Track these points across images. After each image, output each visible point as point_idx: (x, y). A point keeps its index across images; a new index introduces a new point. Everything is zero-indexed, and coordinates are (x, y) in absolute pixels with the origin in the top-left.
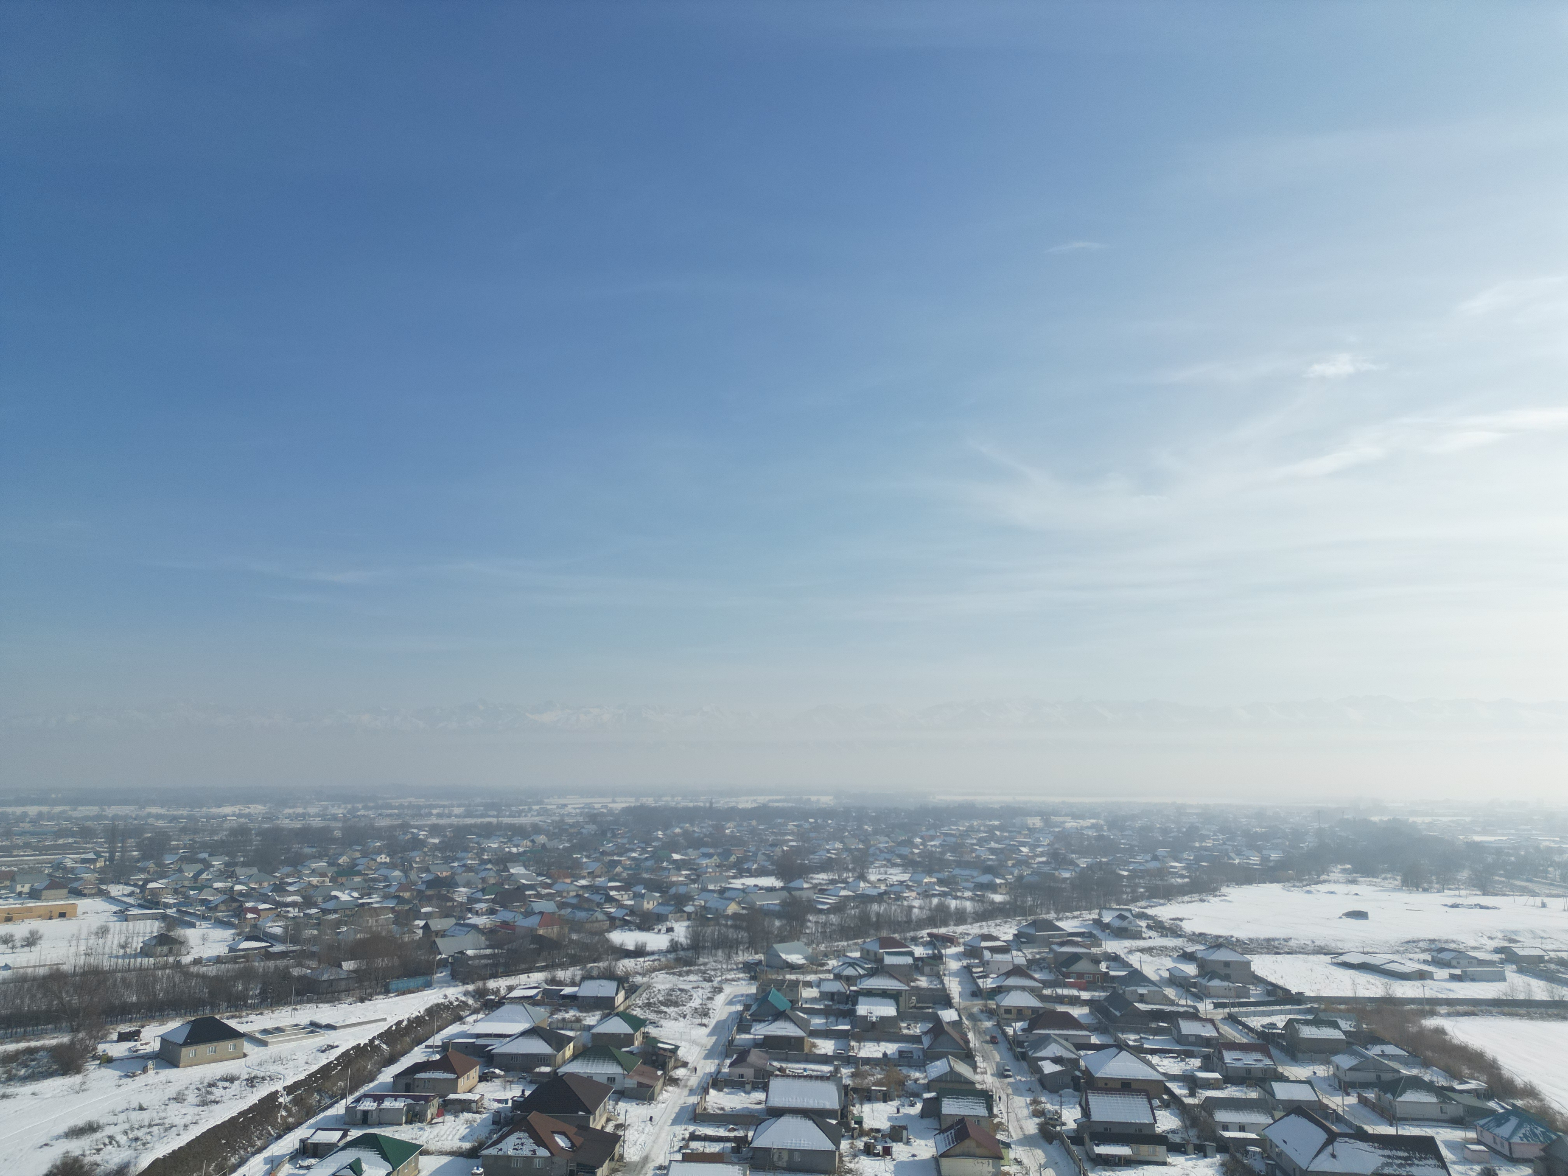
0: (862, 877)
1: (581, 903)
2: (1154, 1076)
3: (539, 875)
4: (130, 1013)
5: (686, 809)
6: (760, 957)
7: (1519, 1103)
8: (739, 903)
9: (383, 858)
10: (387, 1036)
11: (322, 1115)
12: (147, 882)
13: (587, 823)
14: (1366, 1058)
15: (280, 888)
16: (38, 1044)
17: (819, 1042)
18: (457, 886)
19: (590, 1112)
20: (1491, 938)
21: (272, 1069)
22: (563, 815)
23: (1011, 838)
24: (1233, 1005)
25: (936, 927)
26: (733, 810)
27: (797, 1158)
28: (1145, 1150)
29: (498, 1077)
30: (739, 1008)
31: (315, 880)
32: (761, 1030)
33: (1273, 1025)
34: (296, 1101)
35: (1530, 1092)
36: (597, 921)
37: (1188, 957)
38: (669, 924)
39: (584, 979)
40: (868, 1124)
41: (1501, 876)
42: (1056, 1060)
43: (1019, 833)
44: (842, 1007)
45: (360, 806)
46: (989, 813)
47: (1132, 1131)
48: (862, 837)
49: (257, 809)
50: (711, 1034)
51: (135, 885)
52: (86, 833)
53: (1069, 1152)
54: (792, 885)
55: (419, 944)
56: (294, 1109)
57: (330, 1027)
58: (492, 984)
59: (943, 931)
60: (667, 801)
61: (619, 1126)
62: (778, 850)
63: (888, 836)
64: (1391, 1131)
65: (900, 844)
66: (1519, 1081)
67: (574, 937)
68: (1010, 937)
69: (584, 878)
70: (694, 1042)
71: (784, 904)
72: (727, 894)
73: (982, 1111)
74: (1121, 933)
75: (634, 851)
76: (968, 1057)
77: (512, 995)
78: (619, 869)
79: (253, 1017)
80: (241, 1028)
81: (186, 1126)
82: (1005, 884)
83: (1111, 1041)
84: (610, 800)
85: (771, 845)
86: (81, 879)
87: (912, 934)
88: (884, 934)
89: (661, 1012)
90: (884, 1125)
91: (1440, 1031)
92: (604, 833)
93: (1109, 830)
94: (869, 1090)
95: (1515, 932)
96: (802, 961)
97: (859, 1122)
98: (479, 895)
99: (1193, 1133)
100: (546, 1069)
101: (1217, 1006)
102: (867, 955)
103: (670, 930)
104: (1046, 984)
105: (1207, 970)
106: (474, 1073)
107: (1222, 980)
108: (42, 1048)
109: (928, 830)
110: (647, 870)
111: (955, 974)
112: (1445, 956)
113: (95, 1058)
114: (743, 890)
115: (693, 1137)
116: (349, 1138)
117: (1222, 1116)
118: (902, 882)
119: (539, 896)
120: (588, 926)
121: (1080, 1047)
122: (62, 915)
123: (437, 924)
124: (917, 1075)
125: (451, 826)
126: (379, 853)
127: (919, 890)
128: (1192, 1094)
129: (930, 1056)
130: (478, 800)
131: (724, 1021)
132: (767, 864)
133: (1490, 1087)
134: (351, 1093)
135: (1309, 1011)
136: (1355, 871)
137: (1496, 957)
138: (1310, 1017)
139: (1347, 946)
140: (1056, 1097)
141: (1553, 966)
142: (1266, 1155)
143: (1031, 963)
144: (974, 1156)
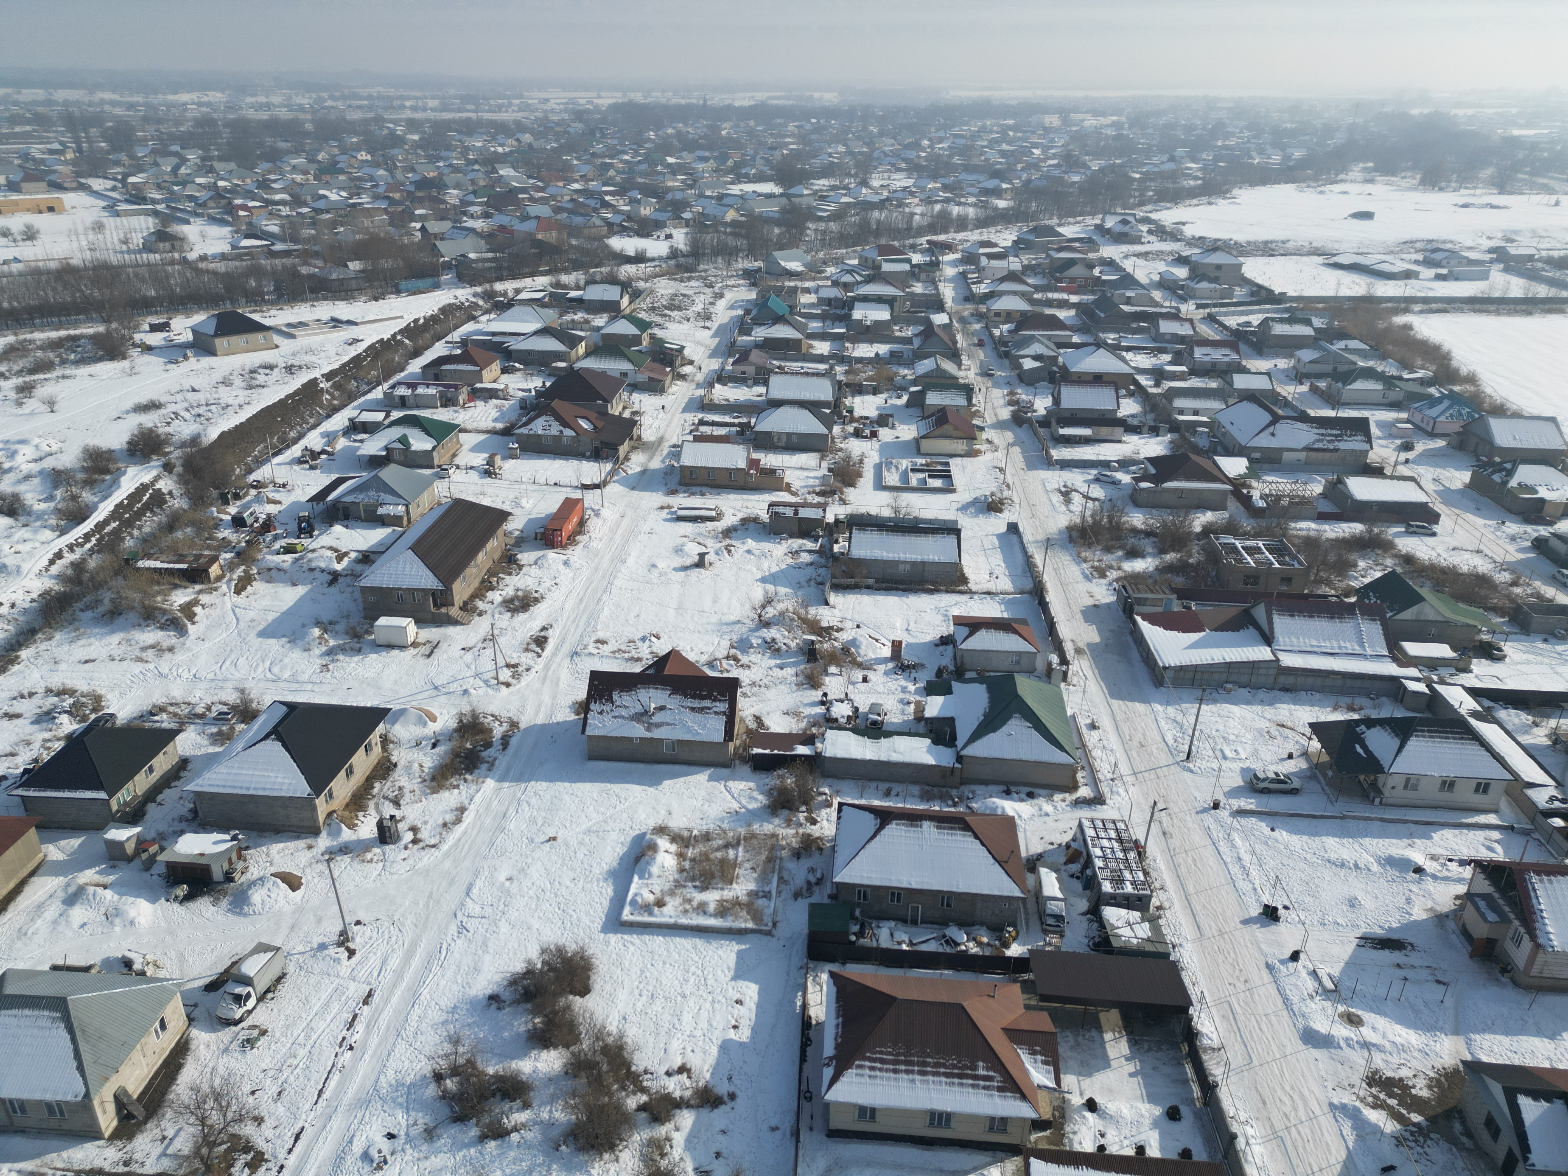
0: (864, 183)
1: (576, 209)
2: (1125, 369)
3: (530, 177)
4: (153, 306)
5: (679, 107)
6: (759, 264)
7: (1457, 388)
8: (737, 210)
9: (363, 156)
10: (406, 331)
11: (363, 399)
12: (125, 176)
13: (574, 121)
14: (1328, 351)
15: (264, 184)
16: (78, 332)
17: (816, 343)
18: (448, 188)
19: (607, 401)
20: (1490, 238)
21: (307, 359)
22: (546, 111)
23: (1025, 139)
24: (1215, 305)
25: (936, 234)
26: (729, 108)
27: (794, 439)
28: (1104, 431)
29: (519, 370)
30: (740, 312)
31: (298, 178)
32: (761, 333)
33: (1248, 324)
34: (337, 386)
35: (1471, 379)
36: (595, 226)
37: (1181, 260)
38: (668, 231)
39: (588, 283)
40: (857, 414)
41: (1526, 173)
42: (1036, 358)
43: (1034, 132)
44: (838, 312)
45: (325, 95)
46: (1005, 111)
47: (1096, 416)
48: (867, 140)
49: (216, 97)
50: (714, 336)
51: (115, 179)
52: (41, 120)
53: (1036, 434)
54: (792, 191)
55: (420, 246)
56: (336, 393)
57: (350, 323)
58: (499, 287)
59: (942, 238)
60: (657, 97)
61: (634, 413)
62: (777, 153)
63: (894, 138)
64: (1332, 413)
65: (906, 147)
66: (1464, 371)
67: (574, 242)
68: (1009, 243)
69: (576, 181)
70: (698, 343)
71: (783, 211)
72: (725, 201)
73: (961, 401)
74: (1120, 238)
75: (626, 153)
76: (955, 356)
77: (519, 297)
78: (612, 173)
79: (273, 312)
80: (267, 322)
81: (240, 406)
82: (1011, 189)
83: (1091, 340)
84: (595, 94)
85: (771, 148)
86: (55, 171)
87: (911, 241)
88: (883, 241)
89: (665, 315)
90: (873, 413)
91: (1408, 327)
92: (592, 133)
93: (1130, 128)
94: (860, 385)
95: (1516, 232)
96: (801, 269)
97: (851, 411)
98: (471, 198)
99: (1150, 417)
100: (563, 365)
101: (1198, 306)
102: (865, 262)
103: (669, 237)
104: (1038, 288)
105: (1198, 272)
106: (496, 367)
107: (1210, 282)
108: (81, 337)
109: (937, 130)
110: (641, 174)
111: (951, 280)
112: (1438, 256)
113: (135, 346)
114: (742, 197)
115: (702, 423)
116: (392, 418)
117: (1179, 403)
118: (905, 189)
119: (532, 199)
120: (586, 231)
121: (1060, 345)
122: (51, 209)
123: (434, 227)
124: (906, 372)
125: (428, 120)
126: (359, 150)
127: (922, 196)
128: (1157, 385)
129: (920, 355)
130: (452, 92)
131: (726, 325)
132: (766, 168)
133: (1436, 376)
134: (385, 380)
135: (1286, 310)
136: (1375, 169)
137: (1487, 257)
138: (1286, 316)
139: (1342, 247)
140: (1032, 389)
141: (1539, 265)
142: (1212, 434)
143: (1026, 268)
144: (950, 437)
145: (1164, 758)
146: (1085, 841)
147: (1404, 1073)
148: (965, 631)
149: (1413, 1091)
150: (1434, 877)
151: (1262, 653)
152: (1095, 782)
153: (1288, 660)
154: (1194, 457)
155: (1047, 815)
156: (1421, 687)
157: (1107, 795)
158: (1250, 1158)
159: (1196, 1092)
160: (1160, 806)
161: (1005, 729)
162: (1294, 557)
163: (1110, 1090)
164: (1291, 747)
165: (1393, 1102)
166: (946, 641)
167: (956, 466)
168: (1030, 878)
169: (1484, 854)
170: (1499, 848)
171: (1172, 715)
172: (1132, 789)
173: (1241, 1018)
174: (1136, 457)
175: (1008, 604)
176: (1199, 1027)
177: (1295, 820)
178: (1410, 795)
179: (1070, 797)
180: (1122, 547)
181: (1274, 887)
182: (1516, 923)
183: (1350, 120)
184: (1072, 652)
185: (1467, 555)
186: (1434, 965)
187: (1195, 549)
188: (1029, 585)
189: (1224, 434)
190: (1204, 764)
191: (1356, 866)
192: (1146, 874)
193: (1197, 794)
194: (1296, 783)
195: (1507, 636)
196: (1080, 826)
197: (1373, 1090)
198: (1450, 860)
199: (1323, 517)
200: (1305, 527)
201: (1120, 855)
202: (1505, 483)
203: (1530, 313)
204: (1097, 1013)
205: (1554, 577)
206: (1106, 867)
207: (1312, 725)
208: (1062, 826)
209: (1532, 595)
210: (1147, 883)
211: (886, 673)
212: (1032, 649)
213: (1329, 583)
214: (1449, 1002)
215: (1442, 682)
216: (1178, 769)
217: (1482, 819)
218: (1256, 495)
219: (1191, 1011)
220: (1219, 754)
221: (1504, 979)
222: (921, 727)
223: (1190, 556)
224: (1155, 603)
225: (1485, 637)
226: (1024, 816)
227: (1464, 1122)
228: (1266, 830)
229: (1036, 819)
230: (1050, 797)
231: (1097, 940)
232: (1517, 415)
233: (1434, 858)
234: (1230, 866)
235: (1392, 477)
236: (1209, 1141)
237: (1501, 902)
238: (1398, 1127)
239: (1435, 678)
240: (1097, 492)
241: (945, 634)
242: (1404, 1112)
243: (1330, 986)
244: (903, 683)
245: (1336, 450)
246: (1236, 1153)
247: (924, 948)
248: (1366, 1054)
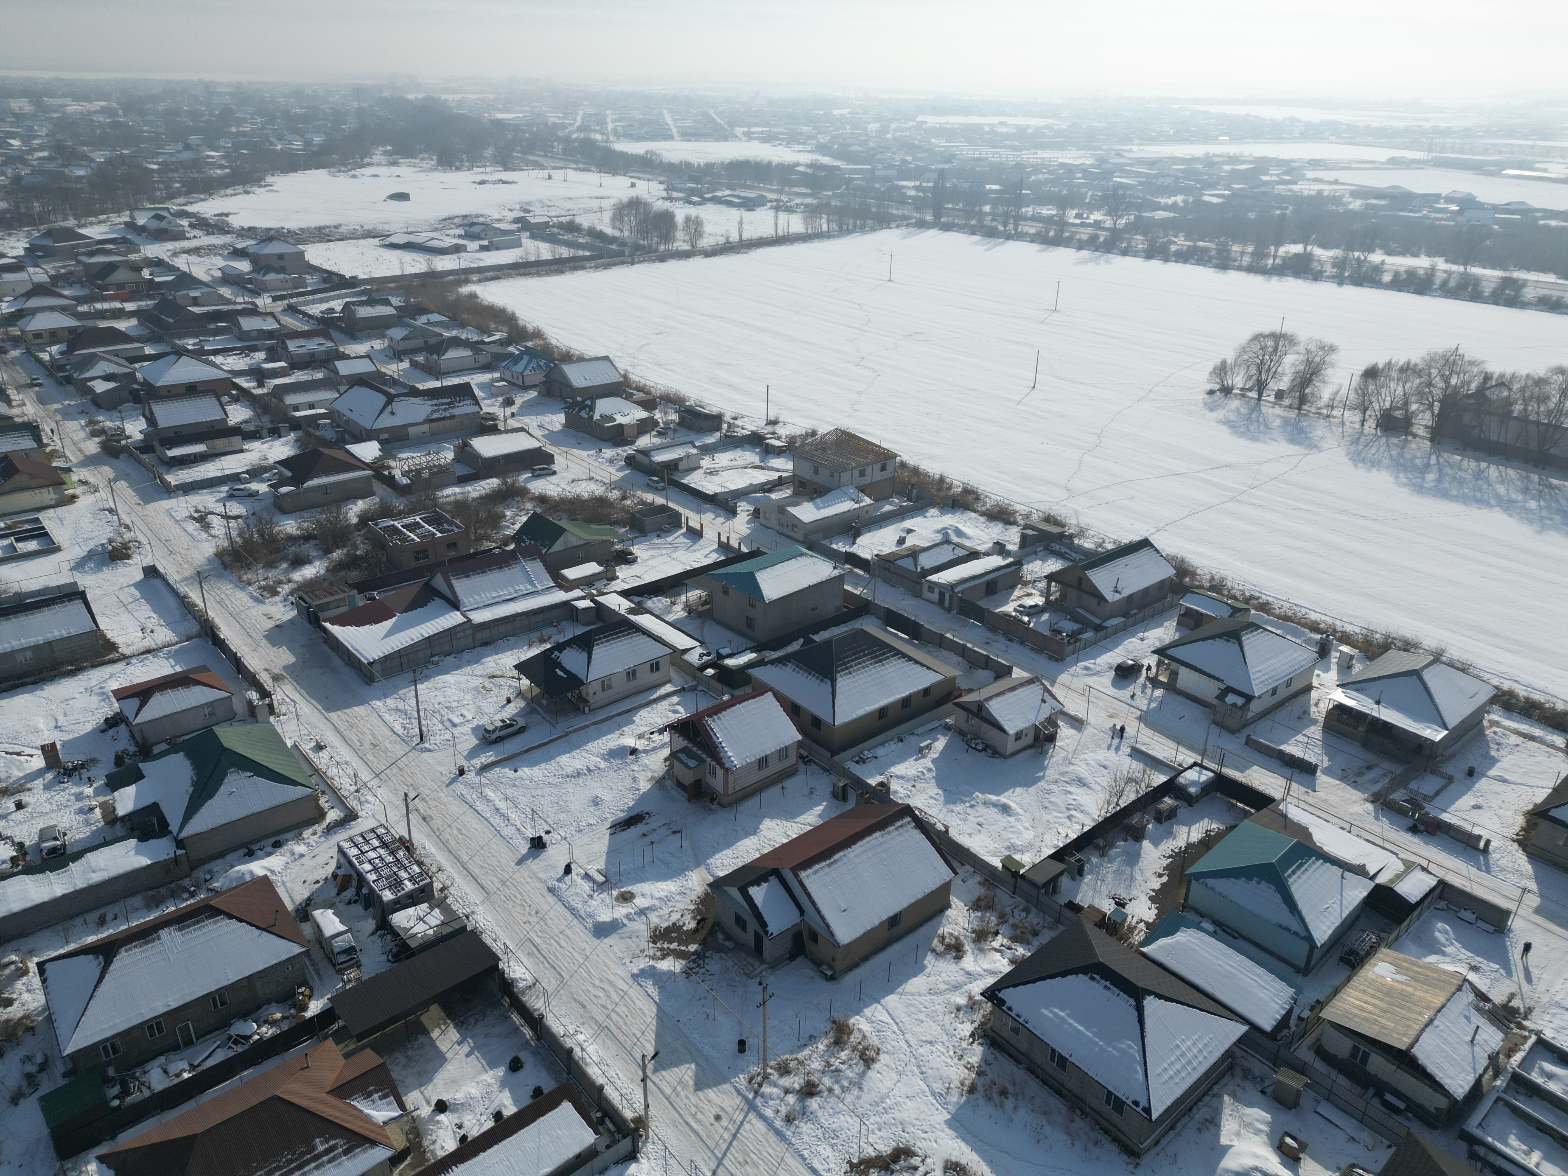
2: (220, 375)
7: (530, 344)
14: (414, 327)
20: (511, 210)
24: (292, 296)
28: (220, 444)
33: (331, 310)
35: (537, 334)
37: (239, 253)
41: (518, 152)
42: (108, 378)
47: (204, 429)
53: (140, 462)
64: (437, 384)
66: (530, 328)
68: (20, 252)
73: (27, 443)
74: (161, 235)
83: (168, 349)
91: (473, 296)
93: (125, 115)
95: (528, 203)
99: (265, 419)
101: (275, 299)
104: (80, 300)
105: (261, 264)
107: (278, 272)
112: (476, 229)
117: (291, 399)
121: (132, 360)
128: (261, 385)
133: (510, 335)
135: (363, 293)
136: (395, 152)
137: (514, 227)
138: (364, 298)
139: (392, 228)
140: (116, 414)
141: (555, 230)
142: (335, 424)
143: (56, 279)
144: (29, 488)
145: (399, 749)
146: (350, 863)
147: (675, 917)
148: (135, 702)
149: (685, 928)
150: (646, 752)
151: (454, 618)
152: (340, 800)
153: (479, 617)
154: (326, 451)
155: (302, 856)
156: (586, 604)
157: (358, 808)
158: (589, 1060)
159: (527, 1032)
160: (412, 795)
161: (223, 790)
162: (451, 523)
163: (454, 1082)
164: (506, 693)
165: (674, 946)
166: (112, 722)
167: (49, 520)
168: (306, 928)
169: (673, 718)
170: (680, 709)
171: (393, 706)
172: (379, 792)
173: (543, 947)
174: (265, 463)
175: (177, 656)
176: (512, 975)
177: (531, 754)
178: (609, 693)
179: (319, 828)
180: (284, 559)
181: (533, 819)
182: (709, 760)
183: (356, 105)
184: (270, 682)
185: (584, 484)
186: (667, 821)
187: (359, 541)
188: (195, 628)
189: (347, 422)
190: (438, 739)
191: (589, 770)
192: (420, 864)
193: (441, 769)
194: (521, 722)
195: (633, 542)
196: (341, 850)
197: (659, 945)
198: (652, 733)
199: (463, 480)
200: (452, 493)
201: (390, 859)
202: (592, 417)
203: (562, 272)
204: (418, 1019)
205: (648, 485)
206: (380, 877)
207: (516, 667)
208: (321, 859)
209: (638, 504)
210: (424, 873)
211: (47, 787)
212: (225, 694)
213: (488, 538)
214: (686, 844)
215: (601, 594)
216: (417, 753)
217: (663, 691)
218: (397, 474)
219: (501, 965)
220: (447, 724)
221: (714, 807)
222: (119, 830)
223: (356, 548)
224: (338, 604)
225: (618, 547)
226: (277, 869)
227: (723, 931)
228: (510, 773)
229: (292, 866)
230: (299, 838)
231: (395, 950)
232: (581, 359)
233: (640, 737)
234: (491, 820)
235: (507, 432)
236: (551, 1069)
237: (695, 749)
238: (683, 962)
239: (594, 592)
240: (236, 508)
241: (110, 714)
242: (683, 948)
243: (600, 879)
244: (75, 790)
245: (453, 417)
246: (576, 1063)
247: (210, 1063)
248: (644, 918)
